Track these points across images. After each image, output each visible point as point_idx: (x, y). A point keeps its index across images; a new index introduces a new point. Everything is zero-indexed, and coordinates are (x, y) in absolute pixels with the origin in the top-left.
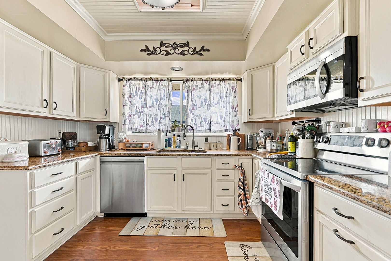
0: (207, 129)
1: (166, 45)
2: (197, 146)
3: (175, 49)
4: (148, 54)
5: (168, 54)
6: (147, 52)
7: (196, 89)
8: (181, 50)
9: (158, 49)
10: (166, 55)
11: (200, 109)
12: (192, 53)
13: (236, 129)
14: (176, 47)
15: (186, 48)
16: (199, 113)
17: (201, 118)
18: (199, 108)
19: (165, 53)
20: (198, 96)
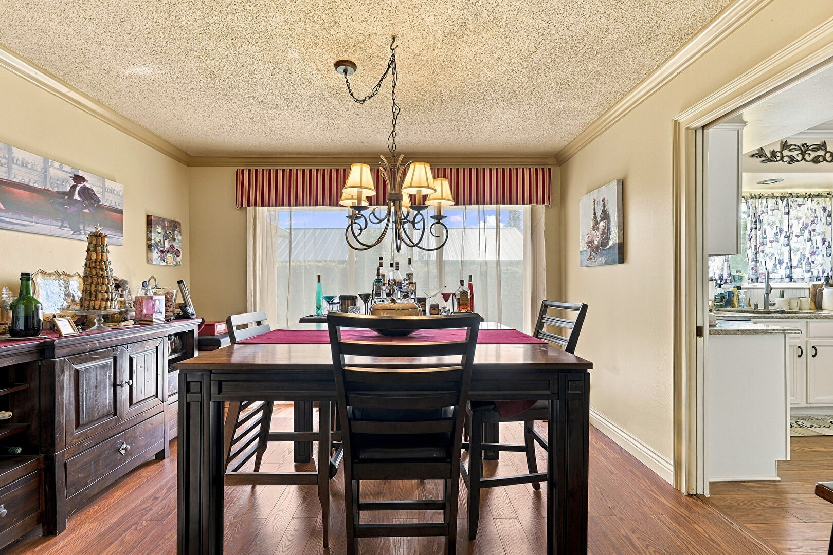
0: (784, 276)
1: (792, 147)
2: (774, 304)
3: (803, 153)
4: (763, 161)
5: (792, 160)
6: (763, 159)
7: (765, 211)
8: (813, 154)
9: (778, 154)
10: (789, 163)
11: (773, 244)
12: (829, 159)
13: (828, 276)
14: (807, 150)
15: (821, 153)
16: (772, 251)
17: (773, 258)
18: (771, 242)
19: (789, 160)
20: (769, 224)
